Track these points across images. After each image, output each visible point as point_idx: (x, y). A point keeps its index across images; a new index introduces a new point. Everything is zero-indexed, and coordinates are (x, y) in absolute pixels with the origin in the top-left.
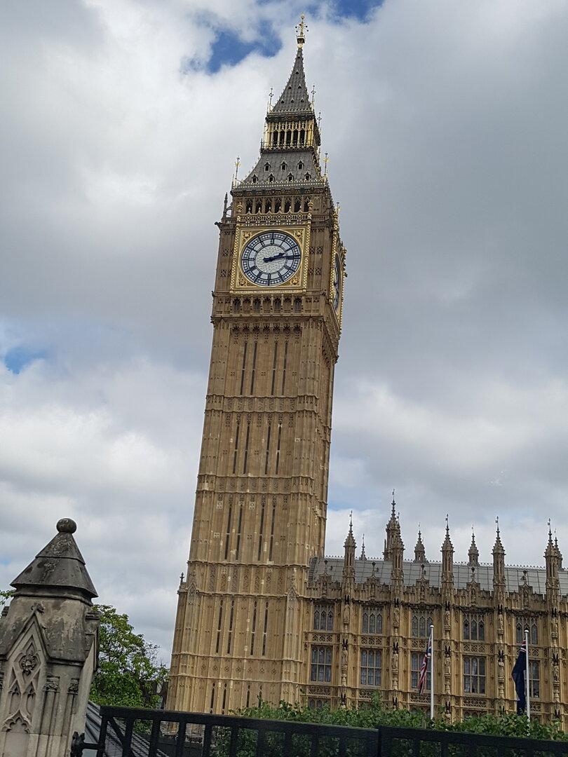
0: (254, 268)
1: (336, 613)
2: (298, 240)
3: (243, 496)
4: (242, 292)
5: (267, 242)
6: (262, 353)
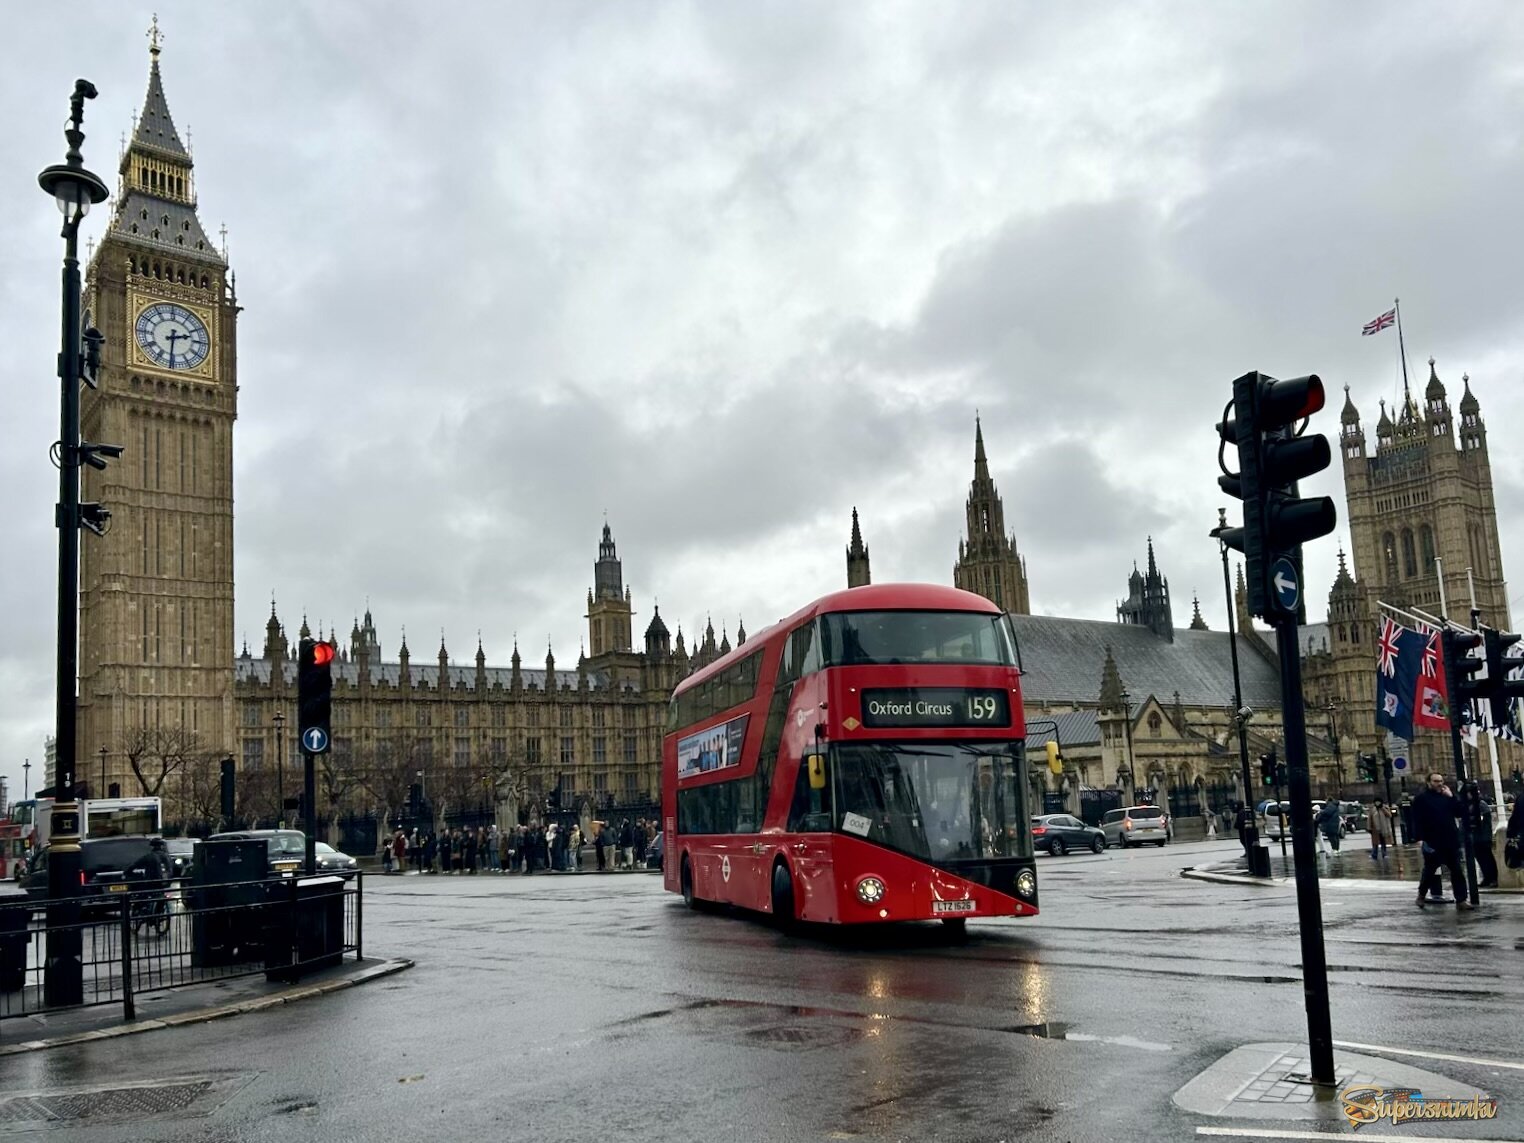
0: (153, 343)
2: (204, 322)
4: (141, 370)
5: (166, 316)
6: (167, 444)
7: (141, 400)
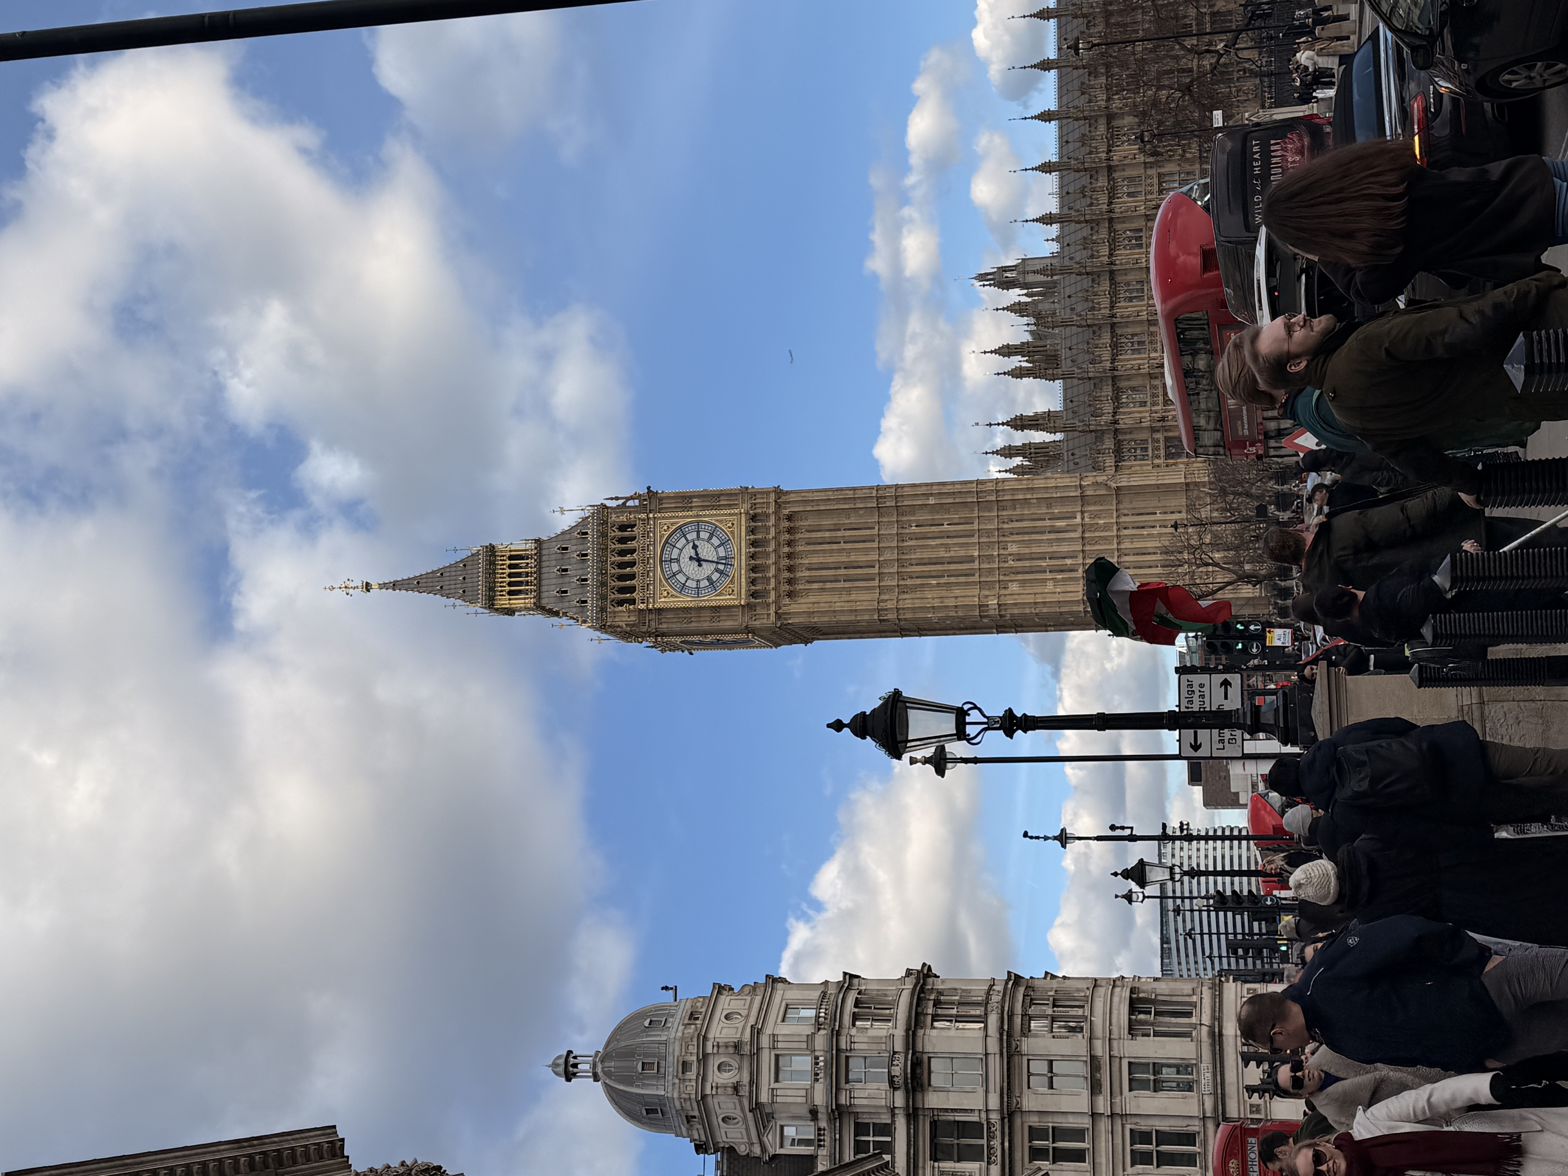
0: (709, 579)
1: (1128, 437)
2: (674, 527)
3: (1002, 558)
4: (743, 591)
5: (675, 567)
6: (821, 560)
7: (775, 589)
